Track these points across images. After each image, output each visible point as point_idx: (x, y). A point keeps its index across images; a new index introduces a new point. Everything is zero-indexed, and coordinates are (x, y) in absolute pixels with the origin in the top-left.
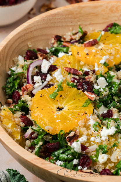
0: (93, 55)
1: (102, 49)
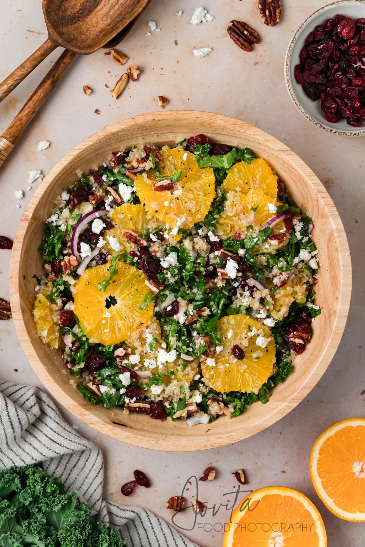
0: (164, 211)
1: (178, 198)
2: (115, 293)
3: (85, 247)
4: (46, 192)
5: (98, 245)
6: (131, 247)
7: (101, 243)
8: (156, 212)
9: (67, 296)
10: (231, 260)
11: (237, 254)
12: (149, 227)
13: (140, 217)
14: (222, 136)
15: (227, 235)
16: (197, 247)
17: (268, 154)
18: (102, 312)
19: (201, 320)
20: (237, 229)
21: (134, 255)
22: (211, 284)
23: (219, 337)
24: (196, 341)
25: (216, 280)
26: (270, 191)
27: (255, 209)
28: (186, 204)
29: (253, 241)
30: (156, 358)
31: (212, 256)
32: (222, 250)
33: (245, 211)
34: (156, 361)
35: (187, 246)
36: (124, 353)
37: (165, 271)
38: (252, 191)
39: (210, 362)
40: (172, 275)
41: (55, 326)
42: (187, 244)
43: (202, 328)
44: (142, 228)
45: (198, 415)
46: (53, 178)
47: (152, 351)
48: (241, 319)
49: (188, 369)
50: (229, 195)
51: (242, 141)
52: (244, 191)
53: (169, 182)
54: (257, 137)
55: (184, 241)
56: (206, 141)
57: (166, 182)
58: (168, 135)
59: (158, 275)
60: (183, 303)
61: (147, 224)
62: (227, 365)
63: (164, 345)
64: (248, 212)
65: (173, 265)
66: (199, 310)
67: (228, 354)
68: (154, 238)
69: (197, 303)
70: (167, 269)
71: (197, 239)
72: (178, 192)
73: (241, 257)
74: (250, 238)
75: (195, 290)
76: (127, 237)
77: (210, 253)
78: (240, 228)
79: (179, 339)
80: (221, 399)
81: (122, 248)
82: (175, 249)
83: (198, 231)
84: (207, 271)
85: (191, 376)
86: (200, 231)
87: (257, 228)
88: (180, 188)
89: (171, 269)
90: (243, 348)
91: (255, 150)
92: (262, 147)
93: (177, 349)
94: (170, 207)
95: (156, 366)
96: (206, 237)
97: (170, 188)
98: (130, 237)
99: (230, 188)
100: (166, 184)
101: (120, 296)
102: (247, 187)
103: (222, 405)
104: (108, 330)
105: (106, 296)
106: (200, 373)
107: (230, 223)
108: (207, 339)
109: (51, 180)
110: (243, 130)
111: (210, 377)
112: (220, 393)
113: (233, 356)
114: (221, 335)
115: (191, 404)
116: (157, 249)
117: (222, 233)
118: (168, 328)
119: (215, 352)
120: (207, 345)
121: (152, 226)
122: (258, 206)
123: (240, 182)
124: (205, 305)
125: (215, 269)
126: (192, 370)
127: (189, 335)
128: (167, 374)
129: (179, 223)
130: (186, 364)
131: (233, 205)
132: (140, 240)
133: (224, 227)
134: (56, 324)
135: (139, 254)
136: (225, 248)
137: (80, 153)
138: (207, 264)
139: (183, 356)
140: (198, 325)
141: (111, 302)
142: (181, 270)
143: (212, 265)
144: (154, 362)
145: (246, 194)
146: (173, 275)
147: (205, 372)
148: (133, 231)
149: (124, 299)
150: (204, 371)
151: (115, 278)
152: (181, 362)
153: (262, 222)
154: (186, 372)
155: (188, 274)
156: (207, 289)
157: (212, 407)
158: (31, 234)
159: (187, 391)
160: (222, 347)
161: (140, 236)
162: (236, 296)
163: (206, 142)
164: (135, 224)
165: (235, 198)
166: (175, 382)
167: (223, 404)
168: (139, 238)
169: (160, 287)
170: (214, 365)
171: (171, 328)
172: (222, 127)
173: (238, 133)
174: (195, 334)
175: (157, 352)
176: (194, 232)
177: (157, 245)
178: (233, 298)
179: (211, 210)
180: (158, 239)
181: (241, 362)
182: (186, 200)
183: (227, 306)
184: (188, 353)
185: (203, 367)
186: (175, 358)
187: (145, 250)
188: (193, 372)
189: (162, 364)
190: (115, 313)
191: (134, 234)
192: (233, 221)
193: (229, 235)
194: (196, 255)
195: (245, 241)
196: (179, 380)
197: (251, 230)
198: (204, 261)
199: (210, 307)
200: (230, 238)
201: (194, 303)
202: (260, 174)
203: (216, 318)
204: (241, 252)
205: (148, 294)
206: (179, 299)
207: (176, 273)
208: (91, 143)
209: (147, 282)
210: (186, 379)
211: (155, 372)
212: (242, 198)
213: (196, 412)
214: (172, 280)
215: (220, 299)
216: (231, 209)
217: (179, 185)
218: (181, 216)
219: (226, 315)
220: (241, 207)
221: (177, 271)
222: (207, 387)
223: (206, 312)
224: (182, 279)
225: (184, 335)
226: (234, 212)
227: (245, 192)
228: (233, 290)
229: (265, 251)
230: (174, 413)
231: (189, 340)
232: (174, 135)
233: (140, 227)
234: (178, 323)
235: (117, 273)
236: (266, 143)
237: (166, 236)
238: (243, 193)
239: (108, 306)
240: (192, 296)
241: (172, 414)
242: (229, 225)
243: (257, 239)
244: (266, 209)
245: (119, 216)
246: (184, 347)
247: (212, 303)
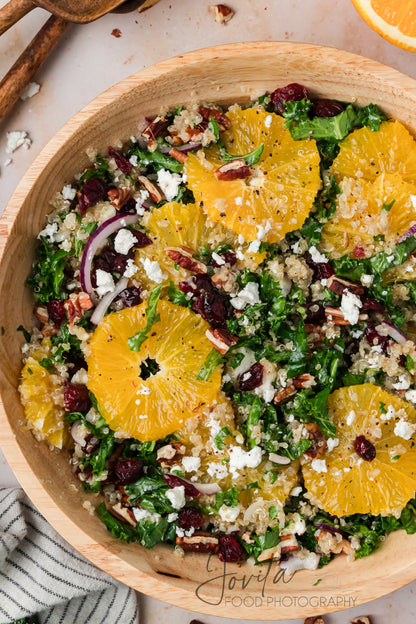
0: (235, 214)
1: (258, 192)
2: (156, 353)
3: (103, 277)
4: (35, 185)
5: (125, 274)
6: (181, 275)
7: (131, 270)
8: (223, 215)
9: (76, 360)
10: (349, 294)
11: (359, 282)
12: (211, 241)
13: (195, 225)
14: (330, 85)
15: (340, 251)
16: (292, 273)
17: (408, 113)
18: (135, 386)
19: (301, 395)
20: (357, 241)
21: (186, 288)
22: (317, 335)
23: (332, 423)
24: (294, 431)
25: (324, 328)
26: (413, 175)
27: (388, 207)
28: (272, 202)
29: (386, 260)
30: (228, 461)
31: (316, 287)
32: (333, 277)
33: (371, 210)
34: (228, 467)
35: (275, 272)
36: (173, 454)
37: (238, 315)
38: (382, 176)
39: (318, 466)
40: (250, 321)
41: (56, 411)
42: (275, 267)
43: (304, 408)
44: (199, 244)
45: (299, 554)
46: (47, 162)
47: (220, 449)
48: (367, 392)
49: (282, 478)
50: (345, 185)
51: (364, 93)
52: (368, 176)
53: (243, 164)
54: (391, 83)
55: (269, 263)
56: (302, 94)
57: (237, 165)
58: (238, 85)
59: (228, 322)
60: (269, 367)
61: (207, 236)
62: (347, 470)
63: (240, 439)
64: (376, 212)
65: (252, 304)
66: (297, 379)
67: (347, 451)
68: (219, 260)
69: (294, 367)
70: (242, 311)
71: (290, 260)
72: (258, 182)
73: (365, 288)
74: (380, 256)
75: (289, 346)
76: (174, 259)
77: (313, 282)
78: (363, 240)
79: (265, 429)
80: (337, 527)
81: (166, 278)
82: (254, 277)
83: (292, 247)
84: (308, 312)
85: (287, 491)
86: (295, 247)
87: (391, 239)
88: (261, 174)
89: (248, 312)
90: (372, 440)
91: (386, 107)
92: (398, 101)
93: (263, 445)
94: (244, 207)
95: (227, 474)
96: (306, 256)
97: (244, 174)
98: (179, 259)
99: (345, 172)
100: (237, 168)
101: (164, 359)
102: (373, 170)
103: (339, 537)
104: (146, 416)
105: (141, 359)
106: (301, 483)
107: (346, 231)
108: (312, 426)
109: (44, 166)
110: (368, 73)
111: (318, 491)
112: (335, 517)
113: (355, 454)
114: (335, 420)
115: (288, 537)
116: (224, 278)
117: (332, 249)
118: (246, 409)
119: (325, 449)
120: (312, 437)
121: (215, 240)
122: (394, 201)
123: (363, 161)
124: (306, 370)
125: (322, 309)
126: (289, 479)
127: (282, 421)
128: (245, 487)
129: (261, 232)
130: (278, 469)
131: (352, 200)
132: (195, 264)
133: (336, 239)
134: (57, 407)
135: (194, 287)
136: (339, 274)
137: (92, 118)
138: (309, 302)
139: (273, 457)
140: (296, 404)
141: (149, 369)
142: (265, 311)
143: (316, 303)
144: (224, 468)
145: (373, 181)
146: (253, 321)
147: (311, 483)
148: (184, 248)
149: (171, 362)
150: (307, 482)
151: (154, 328)
152: (268, 467)
153: (399, 229)
154: (277, 483)
155: (278, 318)
156: (309, 343)
157: (323, 541)
158: (12, 256)
159: (281, 516)
160: (338, 440)
161: (196, 256)
162: (358, 354)
163: (303, 97)
164: (186, 238)
165: (355, 188)
166: (260, 501)
167: (341, 537)
168: (194, 260)
169: (231, 341)
170: (325, 470)
171: (250, 409)
172: (330, 69)
173: (358, 77)
174: (291, 418)
175: (228, 451)
176: (285, 248)
177: (225, 271)
178: (353, 357)
179: (314, 210)
180: (226, 261)
181: (369, 465)
182: (272, 195)
183: (343, 371)
184: (280, 452)
185: (306, 474)
186: (260, 460)
187: (204, 280)
188: (290, 484)
189: (238, 471)
190: (156, 387)
191: (185, 253)
192: (351, 227)
193: (345, 252)
194: (289, 286)
195: (373, 260)
196: (266, 498)
197: (381, 243)
198: (303, 295)
199: (314, 373)
200: (345, 256)
201: (289, 367)
202: (396, 147)
203: (326, 392)
204: (366, 280)
205: (212, 354)
206: (263, 361)
207: (256, 318)
208: (109, 102)
209: (209, 334)
210: (277, 495)
211: (225, 485)
212: (366, 189)
213: (297, 549)
214: (251, 330)
215: (331, 359)
216: (347, 207)
217: (258, 170)
218: (263, 221)
219: (343, 386)
220: (365, 204)
221: (258, 314)
222: (312, 507)
223: (309, 382)
224: (267, 327)
225: (272, 422)
226: (353, 213)
227: (370, 178)
228: (353, 344)
229: (407, 277)
230: (260, 553)
231: (282, 429)
232: (248, 86)
233: (194, 242)
234: (263, 401)
235: (159, 320)
236: (407, 94)
237: (240, 255)
238: (367, 180)
239: (144, 375)
240: (284, 356)
241: (256, 554)
242: (345, 235)
243: (392, 257)
244: (407, 205)
245: (159, 224)
246: (275, 442)
247: (318, 366)
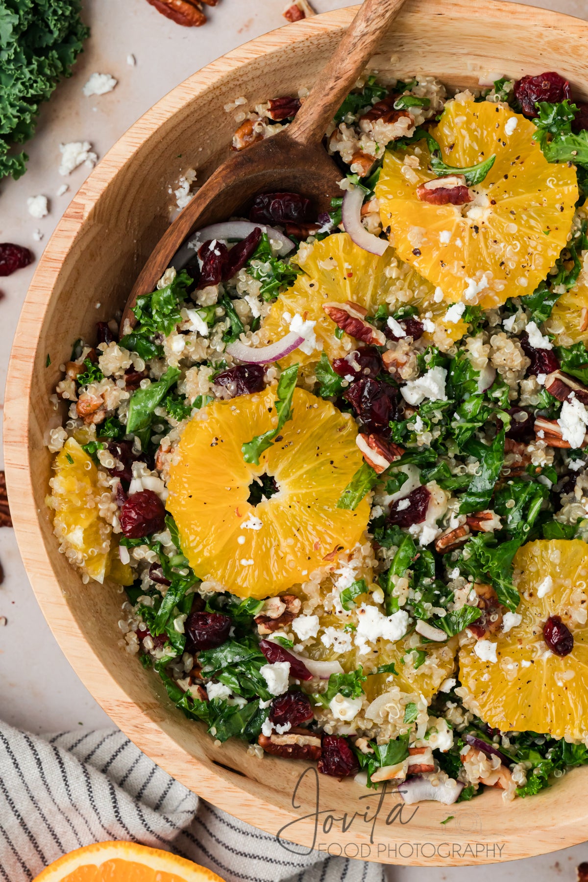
1: (477, 228)
8: (416, 252)
10: (575, 401)
12: (390, 299)
13: (371, 271)
15: (573, 335)
16: (498, 359)
19: (477, 541)
21: (344, 369)
22: (518, 457)
23: (515, 589)
24: (457, 593)
25: (530, 449)
30: (354, 628)
31: (529, 384)
32: (556, 374)
34: (353, 636)
35: (476, 355)
36: (282, 610)
37: (409, 414)
39: (485, 650)
40: (425, 424)
42: (476, 349)
43: (477, 561)
44: (374, 300)
45: (432, 778)
47: (347, 609)
48: (576, 553)
49: (431, 662)
55: (469, 340)
59: (392, 425)
60: (438, 495)
61: (386, 290)
62: (526, 664)
63: (378, 596)
65: (433, 399)
66: (473, 516)
67: (531, 636)
68: (398, 330)
69: (471, 500)
70: (415, 408)
71: (498, 340)
72: (480, 213)
75: (473, 468)
76: (336, 320)
77: (526, 377)
79: (415, 583)
80: (496, 746)
81: (319, 347)
82: (444, 361)
83: (505, 322)
84: (513, 422)
85: (436, 682)
86: (510, 323)
89: (424, 410)
90: (571, 625)
93: (410, 608)
95: (350, 648)
96: (522, 337)
98: (344, 322)
100: (452, 187)
103: (497, 761)
106: (456, 674)
108: (485, 590)
111: (477, 688)
112: (497, 731)
113: (543, 642)
114: (521, 586)
115: (421, 750)
116: (402, 359)
117: (561, 330)
118: (390, 553)
119: (500, 627)
120: (482, 604)
121: (397, 298)
124: (490, 505)
125: (532, 418)
126: (441, 665)
127: (442, 576)
128: (375, 670)
129: (472, 290)
130: (427, 648)
133: (568, 316)
135: (357, 367)
136: (565, 369)
138: (514, 406)
139: (422, 627)
140: (466, 553)
142: (449, 414)
143: (525, 409)
144: (347, 638)
146: (429, 426)
147: (468, 674)
148: (353, 305)
150: (464, 671)
152: (414, 642)
154: (423, 669)
155: (470, 425)
156: (504, 467)
157: (472, 764)
159: (423, 719)
160: (520, 617)
161: (370, 319)
162: (571, 494)
164: (356, 290)
166: (395, 692)
167: (500, 761)
168: (367, 325)
169: (393, 455)
170: (493, 658)
171: (396, 554)
174: (455, 574)
175: (358, 611)
176: (495, 321)
177: (403, 346)
178: (565, 497)
180: (408, 332)
181: (561, 662)
182: (498, 237)
183: (544, 516)
184: (433, 621)
185: (464, 660)
186: (405, 631)
187: (373, 357)
188: (443, 672)
189: (368, 643)
191: (354, 313)
193: (580, 338)
194: (491, 379)
196: (404, 689)
198: (509, 396)
199: (502, 513)
200: (580, 344)
201: (465, 498)
203: (516, 542)
206: (432, 486)
207: (435, 421)
210: (421, 689)
211: (347, 660)
213: (431, 770)
214: (425, 438)
215: (532, 498)
218: (478, 273)
219: (541, 537)
221: (438, 416)
222: (465, 711)
223: (492, 523)
224: (449, 435)
225: (427, 574)
228: (567, 478)
230: (377, 769)
231: (440, 588)
233: (368, 298)
234: (417, 542)
237: (428, 326)
240: (463, 481)
241: (371, 770)
242: (584, 312)
245: (320, 263)
246: (427, 605)
247: (510, 503)
